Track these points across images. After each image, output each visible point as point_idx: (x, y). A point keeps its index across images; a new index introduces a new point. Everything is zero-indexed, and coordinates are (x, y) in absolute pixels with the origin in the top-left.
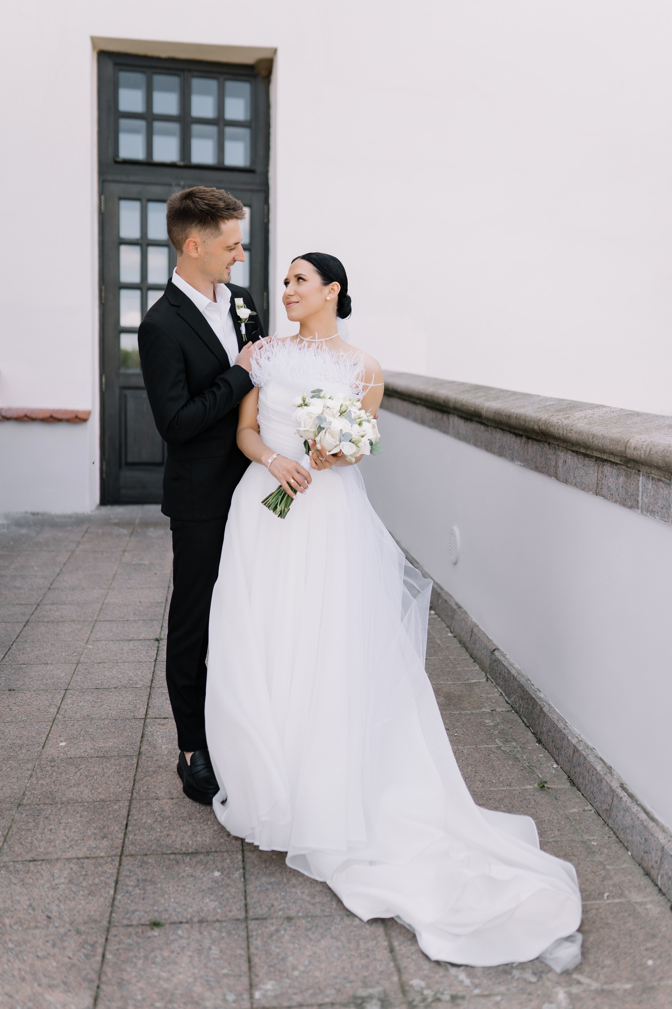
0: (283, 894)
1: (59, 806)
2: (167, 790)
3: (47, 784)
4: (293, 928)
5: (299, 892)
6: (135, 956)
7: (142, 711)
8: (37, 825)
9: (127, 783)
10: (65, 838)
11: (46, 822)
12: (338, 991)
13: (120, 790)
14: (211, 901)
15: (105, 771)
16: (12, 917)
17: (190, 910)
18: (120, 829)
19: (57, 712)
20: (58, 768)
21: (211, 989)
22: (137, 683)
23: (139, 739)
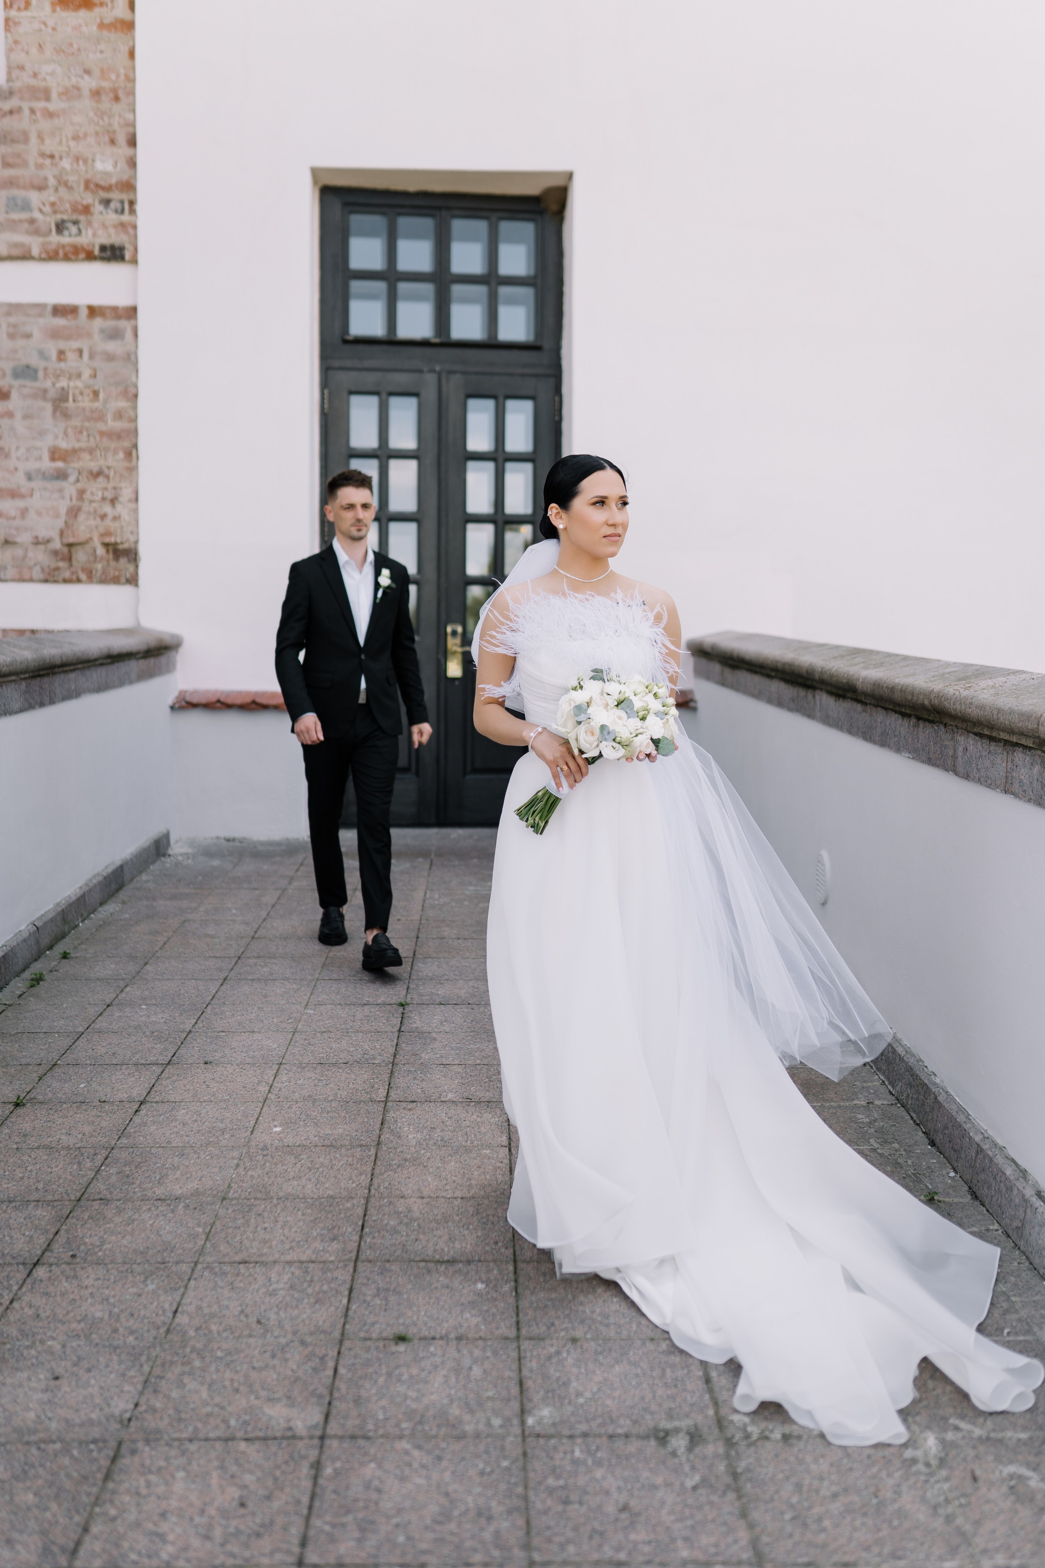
0: (567, 1312)
1: (275, 1201)
2: (416, 1188)
3: (259, 1176)
4: (579, 1351)
5: (588, 1311)
6: (376, 1373)
7: (382, 1093)
8: (247, 1223)
9: (363, 1177)
10: (282, 1238)
11: (259, 1219)
12: (635, 1422)
13: (354, 1185)
14: (472, 1316)
15: (334, 1162)
16: (220, 1324)
17: (446, 1325)
18: (354, 1230)
19: (269, 1091)
20: (273, 1157)
21: (472, 1412)
22: (374, 1058)
23: (378, 1126)
